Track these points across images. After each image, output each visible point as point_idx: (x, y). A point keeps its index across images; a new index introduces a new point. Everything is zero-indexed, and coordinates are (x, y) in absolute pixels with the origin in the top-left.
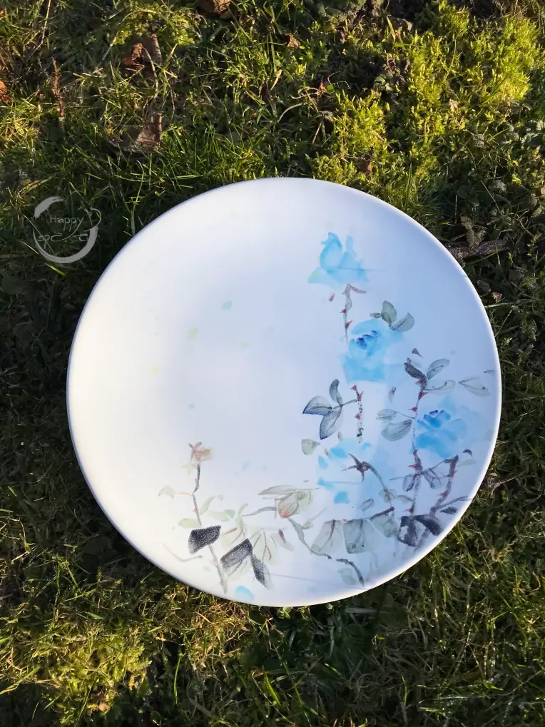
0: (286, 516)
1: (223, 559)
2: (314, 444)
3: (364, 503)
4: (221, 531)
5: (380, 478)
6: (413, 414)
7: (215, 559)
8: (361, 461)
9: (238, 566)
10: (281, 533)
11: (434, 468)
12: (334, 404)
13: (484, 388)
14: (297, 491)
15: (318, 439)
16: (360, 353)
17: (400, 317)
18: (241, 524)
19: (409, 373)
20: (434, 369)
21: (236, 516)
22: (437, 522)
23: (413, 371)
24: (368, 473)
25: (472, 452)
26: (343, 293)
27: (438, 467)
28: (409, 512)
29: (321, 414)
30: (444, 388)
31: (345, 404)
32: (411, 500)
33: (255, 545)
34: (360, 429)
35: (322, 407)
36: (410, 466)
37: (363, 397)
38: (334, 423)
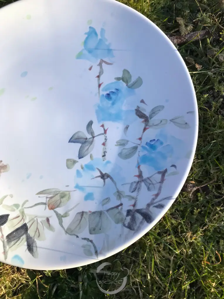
0: (52, 208)
1: (8, 237)
2: (75, 162)
3: (103, 200)
4: (10, 217)
5: (115, 184)
6: (139, 142)
7: (3, 235)
8: (104, 173)
9: (17, 241)
10: (48, 220)
11: (151, 177)
12: (89, 136)
13: (186, 123)
14: (61, 192)
15: (77, 159)
16: (108, 103)
17: (133, 79)
18: (23, 213)
19: (138, 116)
20: (154, 112)
21: (20, 208)
22: (149, 213)
24: (108, 180)
25: (177, 166)
26: (98, 65)
27: (153, 176)
28: (132, 207)
29: (80, 143)
30: (160, 124)
31: (96, 136)
32: (134, 199)
33: (30, 227)
34: (105, 152)
35: (81, 138)
36: (135, 176)
37: (107, 132)
38: (88, 148)
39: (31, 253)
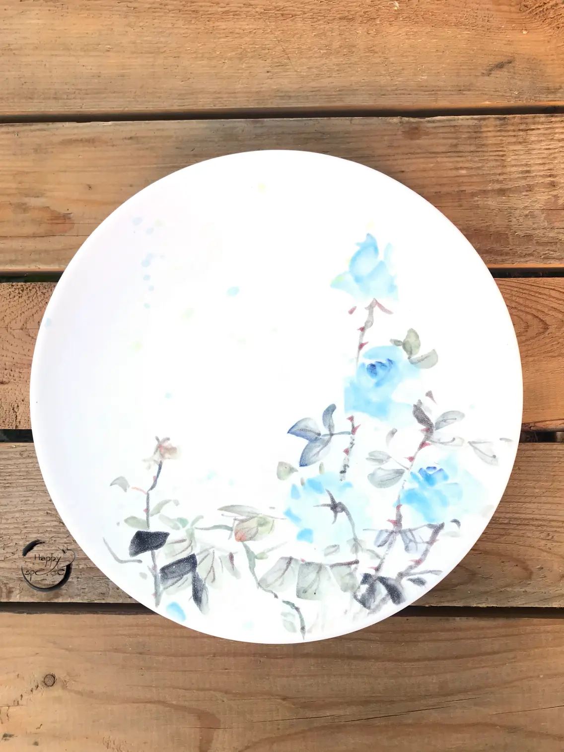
0: (241, 539)
1: (163, 570)
2: (292, 470)
3: (328, 548)
4: (169, 539)
5: (353, 525)
6: (408, 463)
7: (155, 567)
8: (337, 501)
9: (178, 581)
10: (231, 557)
11: (415, 529)
12: (324, 431)
13: (494, 457)
14: (260, 516)
15: (296, 465)
16: (369, 381)
17: (423, 351)
18: (191, 536)
19: (416, 417)
20: (444, 419)
21: (188, 526)
22: (400, 589)
23: (421, 417)
24: (342, 515)
25: (461, 524)
26: (366, 308)
27: (419, 529)
28: (374, 571)
29: (307, 439)
30: (450, 444)
31: (336, 434)
32: (380, 558)
33: (201, 562)
34: (346, 466)
35: (310, 431)
36: (389, 521)
37: (358, 431)
38: (319, 452)
39: (197, 605)
